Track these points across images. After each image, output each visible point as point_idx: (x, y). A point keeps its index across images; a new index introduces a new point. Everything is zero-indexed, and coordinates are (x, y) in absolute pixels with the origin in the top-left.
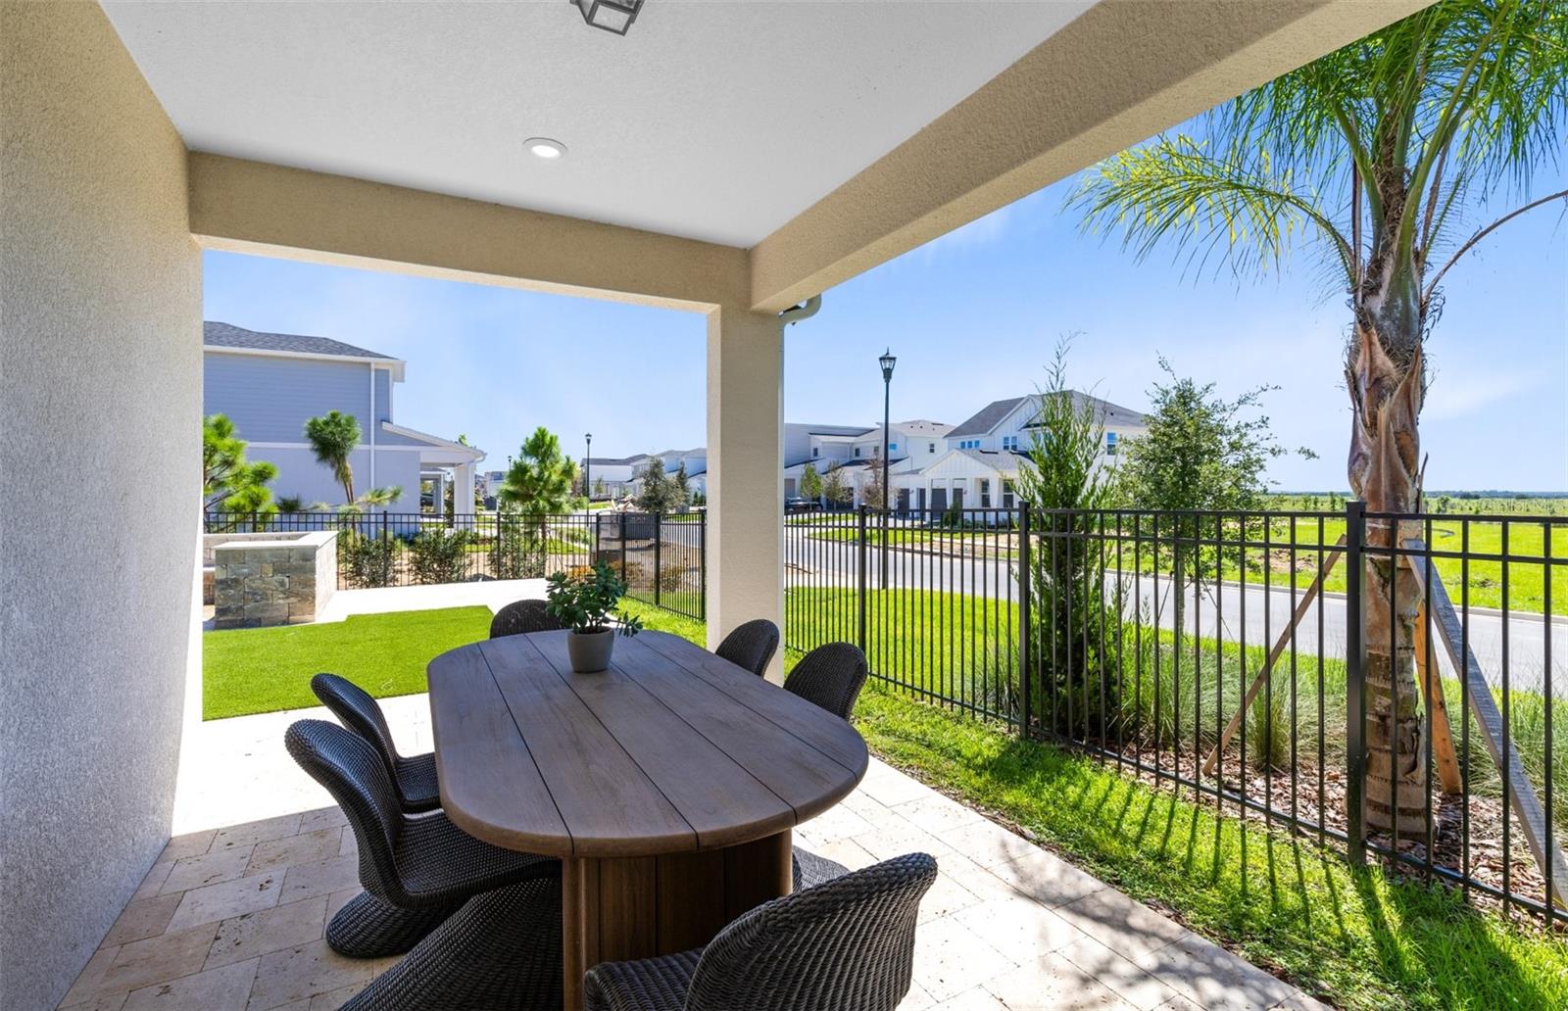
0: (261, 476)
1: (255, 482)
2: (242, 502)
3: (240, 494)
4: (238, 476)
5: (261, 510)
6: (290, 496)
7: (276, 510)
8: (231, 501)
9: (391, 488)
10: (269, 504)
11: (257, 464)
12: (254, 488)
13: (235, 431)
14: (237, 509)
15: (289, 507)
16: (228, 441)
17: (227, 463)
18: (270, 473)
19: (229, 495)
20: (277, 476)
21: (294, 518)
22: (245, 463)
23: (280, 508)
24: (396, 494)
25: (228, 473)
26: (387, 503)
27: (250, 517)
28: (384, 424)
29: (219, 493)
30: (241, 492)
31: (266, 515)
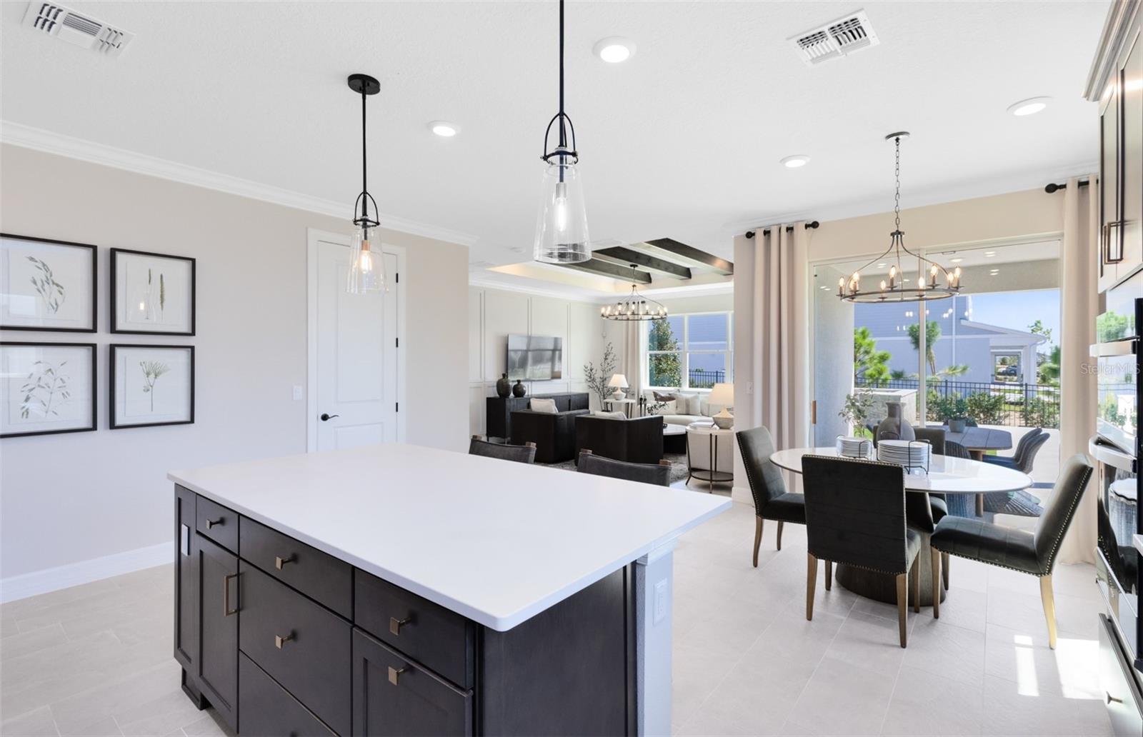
0: (883, 359)
1: (880, 362)
2: (874, 373)
3: (872, 369)
4: (872, 359)
5: (883, 377)
6: (898, 369)
7: (890, 377)
8: (868, 372)
9: (961, 366)
10: (887, 374)
11: (880, 353)
12: (879, 365)
13: (871, 335)
14: (871, 376)
15: (898, 376)
16: (868, 340)
17: (867, 352)
18: (887, 357)
19: (867, 369)
20: (891, 358)
21: (900, 382)
22: (876, 352)
23: (893, 376)
24: (964, 369)
25: (867, 357)
26: (959, 375)
27: (877, 381)
28: (962, 321)
29: (863, 368)
30: (874, 367)
31: (885, 380)
